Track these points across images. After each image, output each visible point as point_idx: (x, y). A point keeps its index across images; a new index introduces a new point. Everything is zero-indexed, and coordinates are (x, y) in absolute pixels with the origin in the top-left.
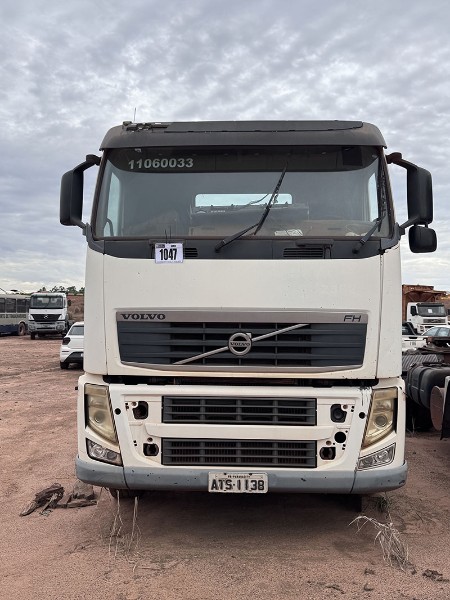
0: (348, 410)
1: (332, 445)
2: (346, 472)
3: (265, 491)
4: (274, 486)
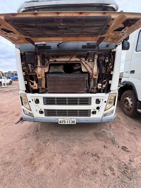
0: (101, 100)
1: (95, 110)
2: (99, 118)
3: (75, 123)
4: (78, 122)
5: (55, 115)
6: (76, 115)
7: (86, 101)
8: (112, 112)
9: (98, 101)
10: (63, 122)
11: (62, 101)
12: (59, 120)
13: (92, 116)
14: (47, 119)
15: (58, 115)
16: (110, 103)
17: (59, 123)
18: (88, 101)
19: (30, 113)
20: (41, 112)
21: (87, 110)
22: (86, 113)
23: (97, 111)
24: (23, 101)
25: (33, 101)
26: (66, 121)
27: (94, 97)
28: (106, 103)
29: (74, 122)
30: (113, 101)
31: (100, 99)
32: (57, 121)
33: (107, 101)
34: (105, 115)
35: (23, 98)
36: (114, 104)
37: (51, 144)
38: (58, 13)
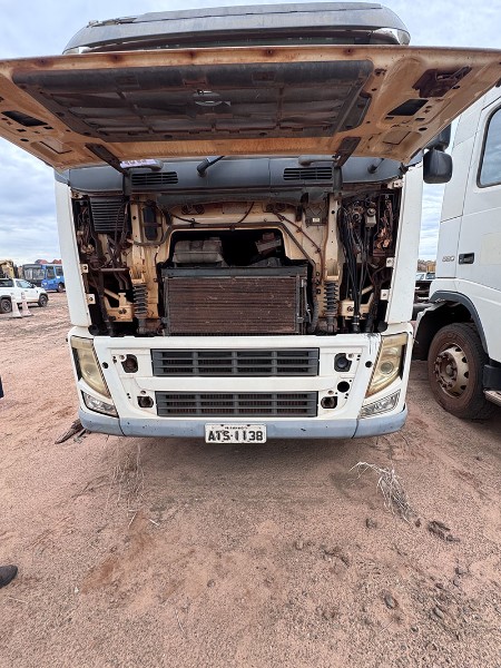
0: (354, 359)
1: (334, 395)
2: (349, 421)
3: (264, 441)
4: (273, 435)
5: (193, 413)
6: (267, 413)
7: (302, 363)
8: (394, 399)
9: (342, 363)
10: (222, 437)
11: (215, 363)
12: (208, 429)
13: (324, 414)
14: (164, 425)
15: (205, 413)
16: (385, 368)
17: (207, 441)
18: (306, 362)
19: (105, 405)
20: (145, 402)
21: (304, 395)
22: (301, 404)
23: (341, 396)
24: (83, 364)
25: (115, 361)
26: (232, 432)
27: (328, 346)
28: (372, 368)
29: (258, 435)
30: (396, 362)
31: (350, 356)
32: (200, 434)
33: (373, 362)
34: (368, 411)
35: (81, 354)
36: (400, 373)
37: (178, 516)
38: (192, 55)
